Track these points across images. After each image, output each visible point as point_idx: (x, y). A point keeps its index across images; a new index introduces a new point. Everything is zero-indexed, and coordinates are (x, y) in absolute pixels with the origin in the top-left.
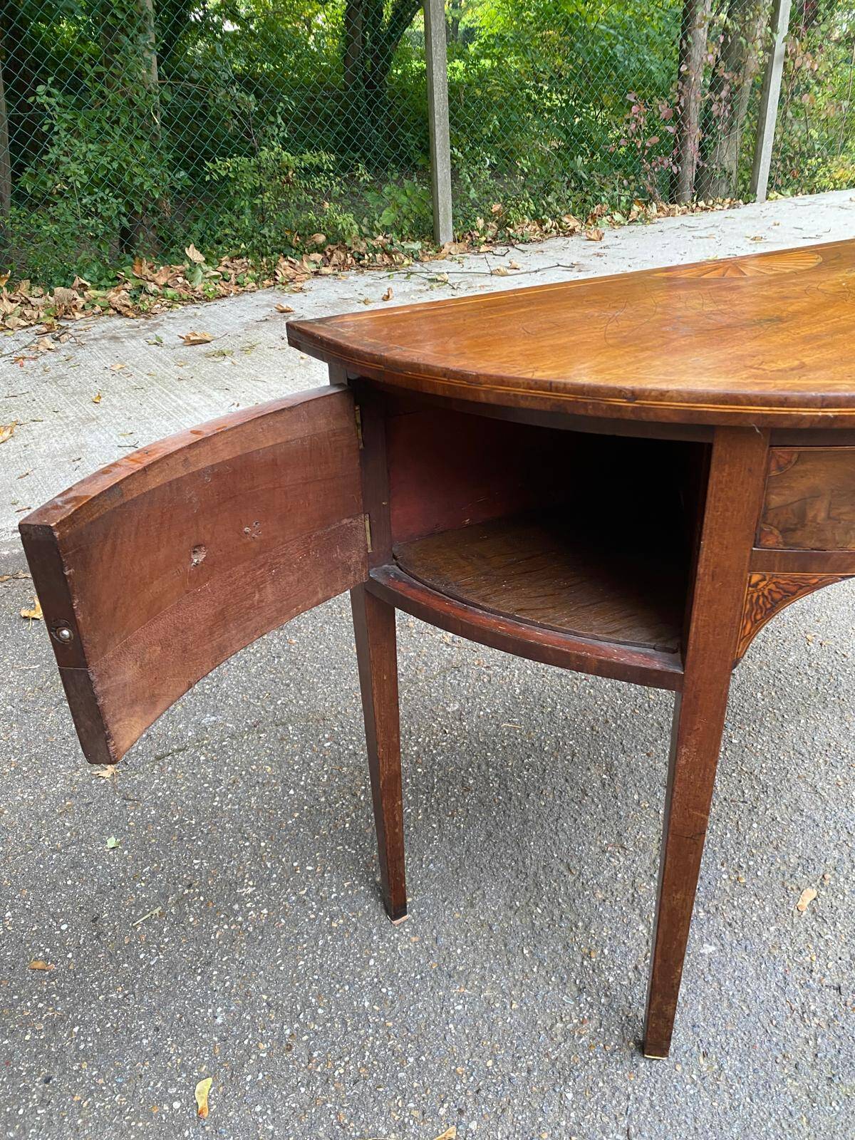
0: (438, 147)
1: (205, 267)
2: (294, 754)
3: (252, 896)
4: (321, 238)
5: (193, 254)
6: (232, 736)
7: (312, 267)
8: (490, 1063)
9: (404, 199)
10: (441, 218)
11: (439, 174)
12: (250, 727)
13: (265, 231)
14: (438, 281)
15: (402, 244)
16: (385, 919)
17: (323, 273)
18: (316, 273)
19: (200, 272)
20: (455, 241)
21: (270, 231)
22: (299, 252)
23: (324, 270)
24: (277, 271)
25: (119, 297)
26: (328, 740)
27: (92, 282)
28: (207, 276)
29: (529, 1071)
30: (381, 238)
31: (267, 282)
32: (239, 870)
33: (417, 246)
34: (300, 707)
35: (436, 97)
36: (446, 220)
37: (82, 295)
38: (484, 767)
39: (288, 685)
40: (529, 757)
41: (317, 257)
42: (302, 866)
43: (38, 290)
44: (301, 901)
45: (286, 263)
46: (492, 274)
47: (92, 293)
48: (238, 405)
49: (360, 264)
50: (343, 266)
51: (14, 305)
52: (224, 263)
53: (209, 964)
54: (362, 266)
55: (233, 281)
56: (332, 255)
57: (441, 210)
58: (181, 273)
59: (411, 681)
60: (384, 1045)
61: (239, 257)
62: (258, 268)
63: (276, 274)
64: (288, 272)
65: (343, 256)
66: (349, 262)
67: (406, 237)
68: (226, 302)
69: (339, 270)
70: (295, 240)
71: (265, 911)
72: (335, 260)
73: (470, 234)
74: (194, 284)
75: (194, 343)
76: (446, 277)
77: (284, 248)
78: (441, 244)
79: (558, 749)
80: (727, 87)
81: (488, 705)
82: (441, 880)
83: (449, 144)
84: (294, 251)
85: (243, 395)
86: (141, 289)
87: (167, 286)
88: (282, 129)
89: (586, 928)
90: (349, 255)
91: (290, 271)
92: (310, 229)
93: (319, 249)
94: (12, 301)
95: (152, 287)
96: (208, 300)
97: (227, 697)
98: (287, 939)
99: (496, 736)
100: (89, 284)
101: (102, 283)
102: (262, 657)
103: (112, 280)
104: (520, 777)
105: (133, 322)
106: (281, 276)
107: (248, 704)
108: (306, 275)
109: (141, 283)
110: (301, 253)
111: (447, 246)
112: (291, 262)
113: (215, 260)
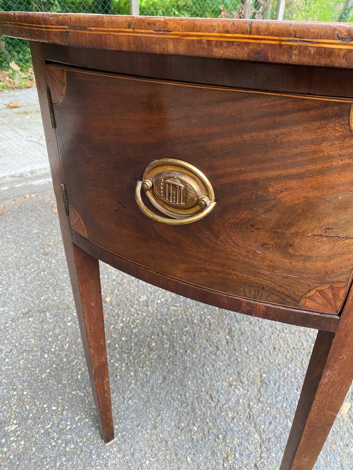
1: (20, 73)
2: (49, 331)
3: (16, 431)
5: (13, 65)
6: (13, 320)
12: (24, 314)
16: (100, 442)
19: (17, 75)
26: (70, 321)
28: (21, 77)
32: (8, 412)
34: (54, 301)
38: (161, 335)
39: (48, 288)
40: (186, 327)
42: (49, 407)
44: (47, 433)
48: (32, 137)
52: (30, 72)
58: (7, 75)
59: (119, 284)
68: (30, 90)
71: (23, 442)
74: (14, 81)
75: (12, 107)
79: (202, 321)
80: (262, 7)
81: (163, 297)
82: (136, 411)
85: (35, 132)
88: (58, 7)
89: (224, 438)
96: (21, 88)
97: (12, 295)
98: (36, 463)
99: (167, 315)
102: (35, 271)
104: (181, 340)
107: (24, 299)
113: (25, 70)
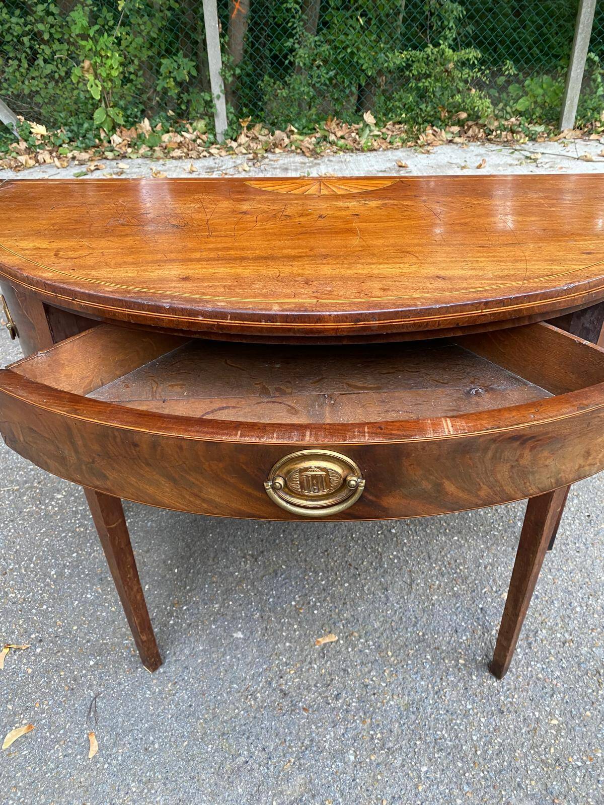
0: (576, 51)
1: (373, 128)
4: (464, 115)
5: (369, 118)
7: (449, 137)
8: (75, 628)
9: (540, 91)
10: (566, 109)
13: (423, 106)
14: (531, 159)
15: (529, 126)
17: (455, 141)
18: (451, 141)
19: (367, 131)
20: (574, 129)
21: (427, 107)
22: (443, 125)
23: (457, 140)
24: (421, 137)
25: (309, 142)
27: (298, 129)
28: (372, 134)
29: (88, 642)
30: (513, 119)
31: (409, 144)
33: (540, 129)
36: (570, 112)
37: (288, 137)
41: (456, 129)
43: (265, 131)
45: (431, 132)
46: (578, 159)
47: (296, 137)
50: (475, 138)
51: (247, 139)
52: (387, 126)
53: (12, 521)
54: (489, 139)
55: (388, 140)
56: (469, 129)
57: (568, 102)
58: (356, 130)
60: (41, 594)
61: (400, 123)
62: (410, 133)
63: (419, 138)
64: (429, 138)
65: (477, 131)
66: (480, 136)
67: (535, 121)
68: (374, 153)
69: (469, 141)
70: (444, 114)
71: (56, 509)
72: (470, 133)
73: (592, 124)
74: (361, 139)
76: (539, 156)
77: (433, 121)
78: (562, 129)
83: (587, 49)
84: (440, 123)
86: (325, 138)
87: (342, 137)
90: (482, 130)
91: (431, 137)
92: (458, 108)
93: (460, 123)
94: (247, 136)
95: (332, 138)
96: (363, 151)
98: (52, 526)
100: (296, 131)
101: (304, 131)
103: (311, 130)
105: (306, 160)
106: (422, 140)
108: (441, 142)
109: (326, 133)
110: (446, 125)
111: (566, 132)
112: (435, 131)
113: (382, 124)
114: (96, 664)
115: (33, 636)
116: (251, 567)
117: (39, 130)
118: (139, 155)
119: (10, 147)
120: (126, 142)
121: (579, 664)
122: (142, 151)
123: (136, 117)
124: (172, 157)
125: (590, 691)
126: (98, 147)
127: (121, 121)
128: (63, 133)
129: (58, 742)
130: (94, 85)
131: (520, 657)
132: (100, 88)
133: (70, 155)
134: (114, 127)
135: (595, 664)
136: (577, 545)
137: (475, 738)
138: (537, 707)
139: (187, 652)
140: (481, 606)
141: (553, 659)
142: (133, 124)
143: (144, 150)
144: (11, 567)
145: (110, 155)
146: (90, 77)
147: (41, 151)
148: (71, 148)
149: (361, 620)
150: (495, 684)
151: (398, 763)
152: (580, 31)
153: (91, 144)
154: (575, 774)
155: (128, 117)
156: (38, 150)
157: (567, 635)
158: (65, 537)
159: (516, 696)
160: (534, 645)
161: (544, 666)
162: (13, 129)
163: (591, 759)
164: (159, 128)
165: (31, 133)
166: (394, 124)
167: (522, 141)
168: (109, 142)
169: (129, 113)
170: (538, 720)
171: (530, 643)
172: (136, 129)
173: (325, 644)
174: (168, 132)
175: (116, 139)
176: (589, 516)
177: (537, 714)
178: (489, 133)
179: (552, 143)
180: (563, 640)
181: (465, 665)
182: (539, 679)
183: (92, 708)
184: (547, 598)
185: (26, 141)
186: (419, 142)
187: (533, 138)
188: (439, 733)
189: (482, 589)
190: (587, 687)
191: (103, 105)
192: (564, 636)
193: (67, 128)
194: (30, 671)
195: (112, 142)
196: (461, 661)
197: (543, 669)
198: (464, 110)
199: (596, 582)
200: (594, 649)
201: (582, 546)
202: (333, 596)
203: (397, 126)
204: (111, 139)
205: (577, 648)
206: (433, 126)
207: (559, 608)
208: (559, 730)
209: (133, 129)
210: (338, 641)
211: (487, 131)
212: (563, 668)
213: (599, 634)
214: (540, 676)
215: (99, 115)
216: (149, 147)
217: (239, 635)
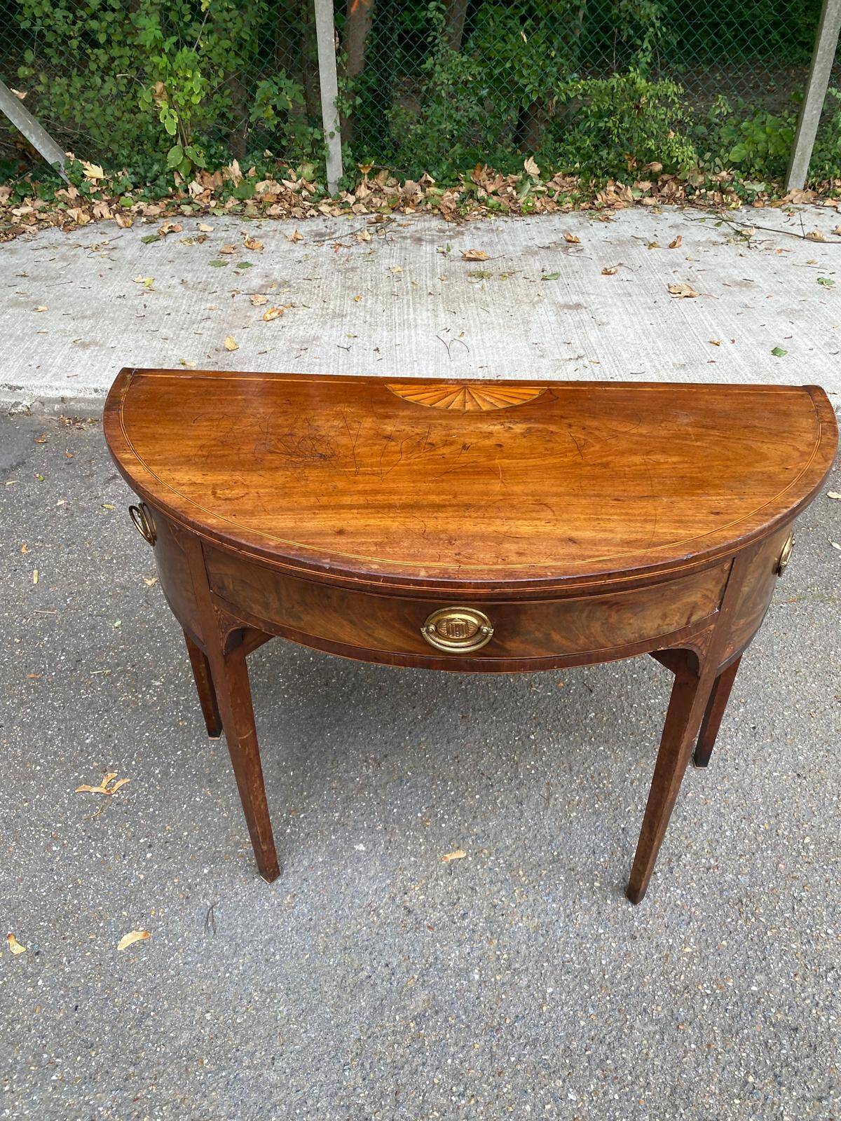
0: (812, 86)
1: (536, 181)
3: (158, 687)
4: (658, 167)
5: (531, 167)
7: (637, 196)
8: (186, 834)
9: (762, 137)
10: (796, 162)
11: (805, 116)
13: (604, 153)
14: (742, 235)
15: (745, 183)
17: (644, 203)
18: (639, 202)
19: (528, 186)
20: (805, 189)
21: (608, 154)
22: (630, 178)
23: (648, 200)
24: (599, 196)
25: (450, 197)
27: (437, 180)
28: (534, 189)
29: (200, 849)
30: (724, 173)
31: (583, 205)
33: (759, 187)
35: (824, 32)
36: (800, 165)
37: (423, 190)
41: (646, 185)
43: (393, 181)
45: (612, 188)
46: (804, 238)
47: (433, 190)
49: (688, 200)
50: (671, 198)
51: (368, 192)
52: (555, 179)
53: (107, 711)
54: (689, 201)
55: (555, 198)
56: (663, 186)
57: (798, 154)
58: (513, 182)
60: (146, 796)
61: (572, 175)
62: (584, 189)
63: (596, 198)
64: (609, 197)
65: (674, 188)
66: (678, 195)
67: (753, 176)
68: (535, 219)
69: (663, 203)
70: (632, 165)
72: (665, 190)
73: (829, 183)
74: (519, 195)
75: (470, 260)
76: (753, 231)
77: (616, 173)
78: (788, 190)
83: (827, 83)
84: (626, 176)
86: (471, 194)
87: (495, 193)
90: (681, 188)
91: (613, 196)
92: (650, 156)
93: (653, 177)
94: (369, 188)
95: (481, 193)
96: (521, 214)
98: (152, 718)
100: (433, 181)
101: (444, 182)
103: (453, 181)
105: (446, 226)
106: (600, 200)
108: (626, 203)
109: (474, 187)
110: (634, 179)
111: (793, 193)
112: (619, 187)
113: (548, 175)
114: (210, 872)
115: (142, 841)
116: (373, 773)
117: (95, 172)
118: (226, 211)
119: (56, 195)
120: (208, 192)
121: (721, 892)
122: (229, 205)
123: (222, 157)
124: (270, 215)
125: (729, 920)
126: (171, 197)
127: (202, 163)
128: (125, 176)
129: (177, 950)
130: (168, 117)
131: (659, 882)
132: (176, 120)
133: (135, 208)
134: (193, 171)
135: (738, 892)
136: (737, 761)
137: (604, 962)
138: (672, 934)
139: (306, 863)
140: (622, 826)
141: (695, 885)
142: (218, 166)
143: (232, 203)
144: (111, 764)
145: (187, 209)
146: (163, 104)
147: (97, 202)
148: (136, 198)
149: (492, 837)
150: (630, 909)
151: (524, 983)
152: (818, 59)
153: (164, 193)
154: (703, 1002)
155: (211, 157)
156: (93, 200)
157: (712, 861)
158: (168, 731)
159: (651, 922)
160: (676, 869)
161: (684, 892)
162: (59, 171)
163: (721, 988)
164: (252, 172)
165: (84, 176)
166: (564, 176)
167: (733, 205)
168: (187, 191)
169: (212, 151)
170: (671, 947)
171: (673, 868)
172: (222, 174)
173: (452, 861)
174: (264, 179)
175: (195, 187)
176: (754, 728)
177: (671, 941)
178: (690, 191)
179: (773, 209)
180: (707, 865)
181: (600, 888)
182: (677, 906)
183: (209, 917)
184: (696, 820)
185: (77, 187)
186: (596, 202)
187: (748, 201)
188: (567, 956)
189: (625, 808)
190: (727, 916)
191: (179, 142)
192: (709, 861)
193: (131, 170)
194: (142, 877)
195: (190, 191)
196: (597, 884)
197: (683, 895)
198: (659, 159)
199: (752, 804)
200: (739, 877)
201: (742, 763)
202: (462, 809)
203: (568, 179)
204: (189, 187)
205: (721, 875)
206: (615, 180)
207: (707, 831)
208: (691, 957)
209: (218, 173)
210: (466, 858)
211: (688, 189)
212: (704, 894)
213: (747, 860)
214: (679, 902)
215: (174, 156)
216: (239, 199)
217: (361, 847)
